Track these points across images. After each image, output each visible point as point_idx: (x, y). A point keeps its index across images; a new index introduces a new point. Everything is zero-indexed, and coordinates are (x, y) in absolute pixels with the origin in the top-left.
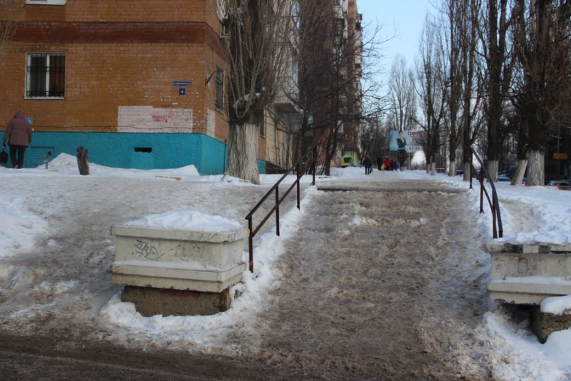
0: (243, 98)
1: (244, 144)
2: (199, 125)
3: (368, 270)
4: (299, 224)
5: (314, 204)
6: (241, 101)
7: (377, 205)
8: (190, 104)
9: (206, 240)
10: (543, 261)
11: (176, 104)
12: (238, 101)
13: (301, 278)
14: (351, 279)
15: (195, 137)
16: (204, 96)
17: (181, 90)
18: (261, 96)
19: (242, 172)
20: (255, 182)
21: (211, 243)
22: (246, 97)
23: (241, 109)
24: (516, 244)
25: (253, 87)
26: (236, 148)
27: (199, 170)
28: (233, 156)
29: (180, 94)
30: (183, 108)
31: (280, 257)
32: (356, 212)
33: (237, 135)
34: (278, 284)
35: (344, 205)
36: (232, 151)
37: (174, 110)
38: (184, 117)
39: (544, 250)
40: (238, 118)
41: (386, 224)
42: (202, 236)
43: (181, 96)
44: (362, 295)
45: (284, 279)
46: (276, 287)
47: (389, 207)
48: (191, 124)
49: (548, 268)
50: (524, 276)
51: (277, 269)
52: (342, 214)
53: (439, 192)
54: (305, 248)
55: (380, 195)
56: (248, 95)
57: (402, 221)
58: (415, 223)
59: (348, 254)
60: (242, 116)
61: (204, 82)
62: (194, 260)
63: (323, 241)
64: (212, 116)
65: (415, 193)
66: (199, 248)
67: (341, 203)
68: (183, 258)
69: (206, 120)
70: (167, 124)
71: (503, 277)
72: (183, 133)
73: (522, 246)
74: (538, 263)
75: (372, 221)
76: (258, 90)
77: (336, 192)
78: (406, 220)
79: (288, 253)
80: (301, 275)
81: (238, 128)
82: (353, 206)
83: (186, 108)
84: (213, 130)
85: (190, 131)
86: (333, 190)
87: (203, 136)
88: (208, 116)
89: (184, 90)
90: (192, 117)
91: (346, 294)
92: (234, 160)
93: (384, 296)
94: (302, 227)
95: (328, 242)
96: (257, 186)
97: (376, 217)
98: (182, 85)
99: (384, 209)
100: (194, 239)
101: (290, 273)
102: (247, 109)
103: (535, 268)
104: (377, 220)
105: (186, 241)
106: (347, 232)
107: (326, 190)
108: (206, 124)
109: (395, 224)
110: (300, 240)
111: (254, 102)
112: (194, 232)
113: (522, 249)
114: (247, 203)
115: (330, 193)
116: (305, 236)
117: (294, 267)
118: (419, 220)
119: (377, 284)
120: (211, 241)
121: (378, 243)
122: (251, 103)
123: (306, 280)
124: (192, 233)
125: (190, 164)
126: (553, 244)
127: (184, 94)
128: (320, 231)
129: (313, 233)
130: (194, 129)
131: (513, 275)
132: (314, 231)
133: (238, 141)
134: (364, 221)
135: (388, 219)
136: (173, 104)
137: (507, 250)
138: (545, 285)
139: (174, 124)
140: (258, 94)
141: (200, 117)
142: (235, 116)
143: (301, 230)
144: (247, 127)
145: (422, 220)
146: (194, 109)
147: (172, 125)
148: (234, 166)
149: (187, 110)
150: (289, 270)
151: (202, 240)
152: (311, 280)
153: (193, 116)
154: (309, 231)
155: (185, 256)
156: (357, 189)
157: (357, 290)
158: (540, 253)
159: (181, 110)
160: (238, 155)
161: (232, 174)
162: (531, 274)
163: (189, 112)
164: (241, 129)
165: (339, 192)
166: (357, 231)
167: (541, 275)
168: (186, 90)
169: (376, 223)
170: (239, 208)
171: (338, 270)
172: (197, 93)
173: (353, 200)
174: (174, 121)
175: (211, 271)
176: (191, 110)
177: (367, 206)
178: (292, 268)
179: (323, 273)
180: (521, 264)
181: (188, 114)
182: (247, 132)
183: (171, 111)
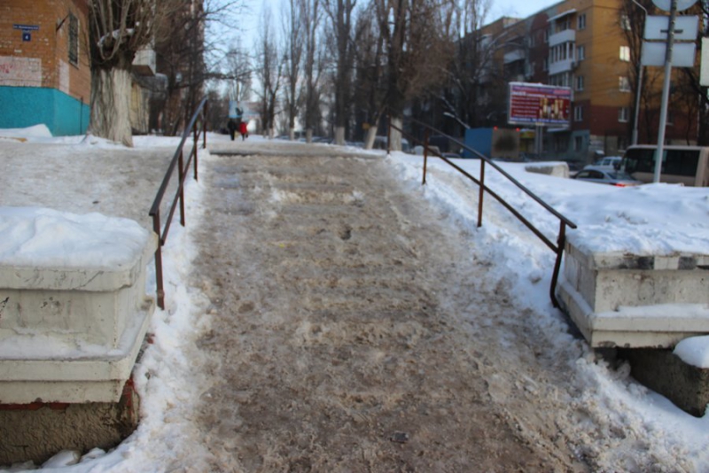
0: (111, 34)
1: (112, 95)
2: (49, 78)
3: (336, 280)
4: (203, 203)
5: (212, 172)
6: (108, 38)
7: (291, 174)
8: (38, 52)
9: (75, 286)
10: (678, 281)
11: (20, 51)
12: (103, 38)
13: (240, 304)
14: (320, 300)
15: (45, 92)
16: (54, 43)
17: (25, 35)
18: (135, 33)
19: (111, 132)
20: (128, 144)
21: (90, 292)
22: (115, 34)
23: (108, 48)
24: (643, 254)
25: (123, 20)
26: (102, 100)
27: (51, 130)
28: (97, 110)
29: (24, 39)
30: (28, 57)
31: (194, 263)
32: (271, 184)
33: (102, 83)
34: (206, 321)
35: (251, 175)
36: (95, 105)
37: (17, 59)
38: (30, 68)
39: (687, 264)
40: (103, 60)
41: (311, 199)
42: (64, 277)
43: (26, 43)
44: (354, 333)
45: (214, 311)
46: (205, 328)
47: (306, 177)
48: (40, 77)
49: (684, 291)
50: (646, 304)
51: (199, 290)
52: (253, 187)
53: (356, 158)
54: (225, 244)
55: (287, 161)
56: (117, 31)
57: (331, 196)
58: (348, 198)
59: (291, 251)
60: (110, 58)
61: (55, 28)
62: (47, 334)
63: (244, 230)
64: (65, 69)
65: (328, 159)
66: (57, 304)
67: (246, 171)
68: (18, 329)
69: (58, 73)
70: (9, 75)
71: (613, 307)
72: (30, 87)
73: (653, 258)
74: (670, 283)
75: (293, 196)
76: (130, 24)
77: (233, 157)
78: (336, 194)
79: (203, 254)
80: (238, 298)
81: (103, 73)
82: (262, 176)
83: (33, 57)
84: (67, 85)
85: (39, 85)
86: (229, 154)
87: (55, 91)
88: (61, 69)
89: (29, 36)
90: (40, 68)
91: (328, 333)
92: (99, 116)
93: (387, 331)
94: (209, 208)
95: (252, 230)
96: (130, 149)
97: (298, 191)
98: (27, 30)
99: (299, 179)
100: (44, 285)
101: (219, 296)
102: (116, 49)
103: (664, 291)
104: (299, 195)
105: (21, 291)
106: (273, 214)
107: (221, 154)
108: (58, 77)
109: (323, 199)
110: (213, 229)
111: (125, 40)
112: (44, 269)
113: (652, 264)
114: (122, 173)
115: (227, 158)
116: (218, 222)
117: (222, 282)
118: (352, 194)
119: (363, 306)
120: (88, 288)
121: (323, 230)
122: (121, 42)
123: (248, 307)
124: (38, 271)
125: (40, 123)
126: (700, 255)
127: (29, 40)
128: (235, 212)
129: (226, 217)
130: (43, 82)
131: (630, 304)
132: (226, 213)
133: (104, 90)
134: (284, 196)
135: (313, 192)
136: (16, 51)
137: (628, 265)
138: (683, 319)
139: (18, 75)
140: (130, 31)
141: (50, 69)
142: (100, 57)
143: (207, 212)
144: (116, 73)
145: (355, 193)
146: (42, 59)
147: (15, 76)
148: (99, 124)
149: (33, 60)
150: (217, 288)
151: (64, 286)
152: (258, 306)
153: (43, 66)
154: (219, 214)
155: (23, 325)
156: (259, 154)
157: (342, 323)
158: (679, 268)
159: (25, 59)
160: (104, 109)
161: (97, 134)
162: (658, 302)
163: (36, 63)
164: (108, 75)
165: (238, 157)
166: (286, 213)
167: (674, 301)
168: (32, 35)
169: (299, 198)
170: (112, 180)
171: (293, 283)
172: (46, 40)
173: (260, 167)
174: (17, 72)
175: (93, 359)
176: (39, 60)
177: (279, 175)
178: (219, 284)
179: (272, 292)
180: (644, 285)
181: (36, 64)
182: (116, 80)
183: (13, 60)
